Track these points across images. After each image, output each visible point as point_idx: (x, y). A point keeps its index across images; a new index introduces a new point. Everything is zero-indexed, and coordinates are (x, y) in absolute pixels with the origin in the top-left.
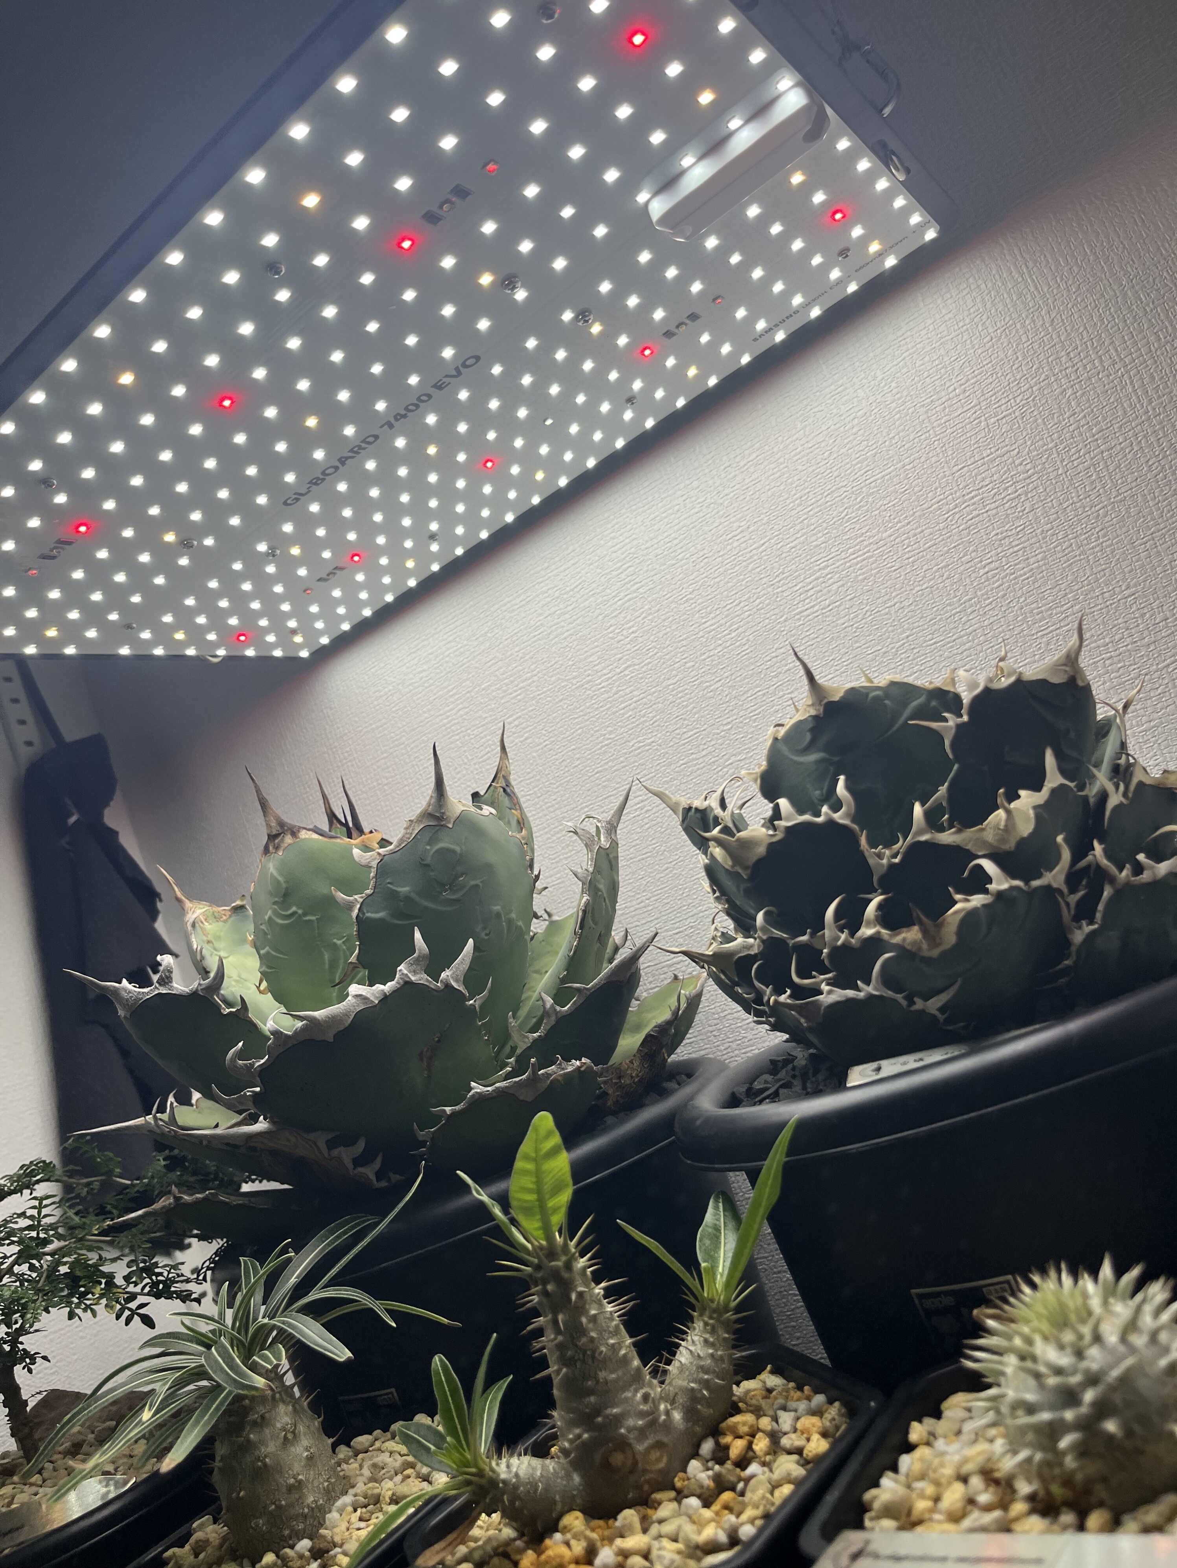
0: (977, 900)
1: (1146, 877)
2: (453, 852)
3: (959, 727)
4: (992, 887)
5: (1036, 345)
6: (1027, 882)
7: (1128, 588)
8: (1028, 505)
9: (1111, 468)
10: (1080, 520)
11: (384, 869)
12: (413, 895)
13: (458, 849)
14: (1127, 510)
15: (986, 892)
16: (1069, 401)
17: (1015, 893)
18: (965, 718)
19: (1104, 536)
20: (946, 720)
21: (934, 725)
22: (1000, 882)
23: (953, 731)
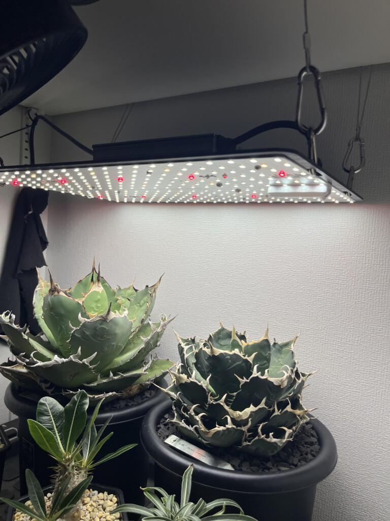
0: (222, 428)
1: (268, 440)
2: (106, 329)
3: (246, 382)
4: (227, 426)
5: (365, 246)
6: (237, 427)
7: (353, 326)
8: (340, 288)
9: (366, 292)
10: (350, 301)
11: (85, 325)
12: (89, 336)
13: (107, 328)
14: (364, 306)
15: (225, 426)
16: (365, 267)
17: (232, 430)
18: (248, 381)
19: (355, 309)
20: (243, 379)
21: (240, 379)
22: (230, 425)
23: (243, 383)
